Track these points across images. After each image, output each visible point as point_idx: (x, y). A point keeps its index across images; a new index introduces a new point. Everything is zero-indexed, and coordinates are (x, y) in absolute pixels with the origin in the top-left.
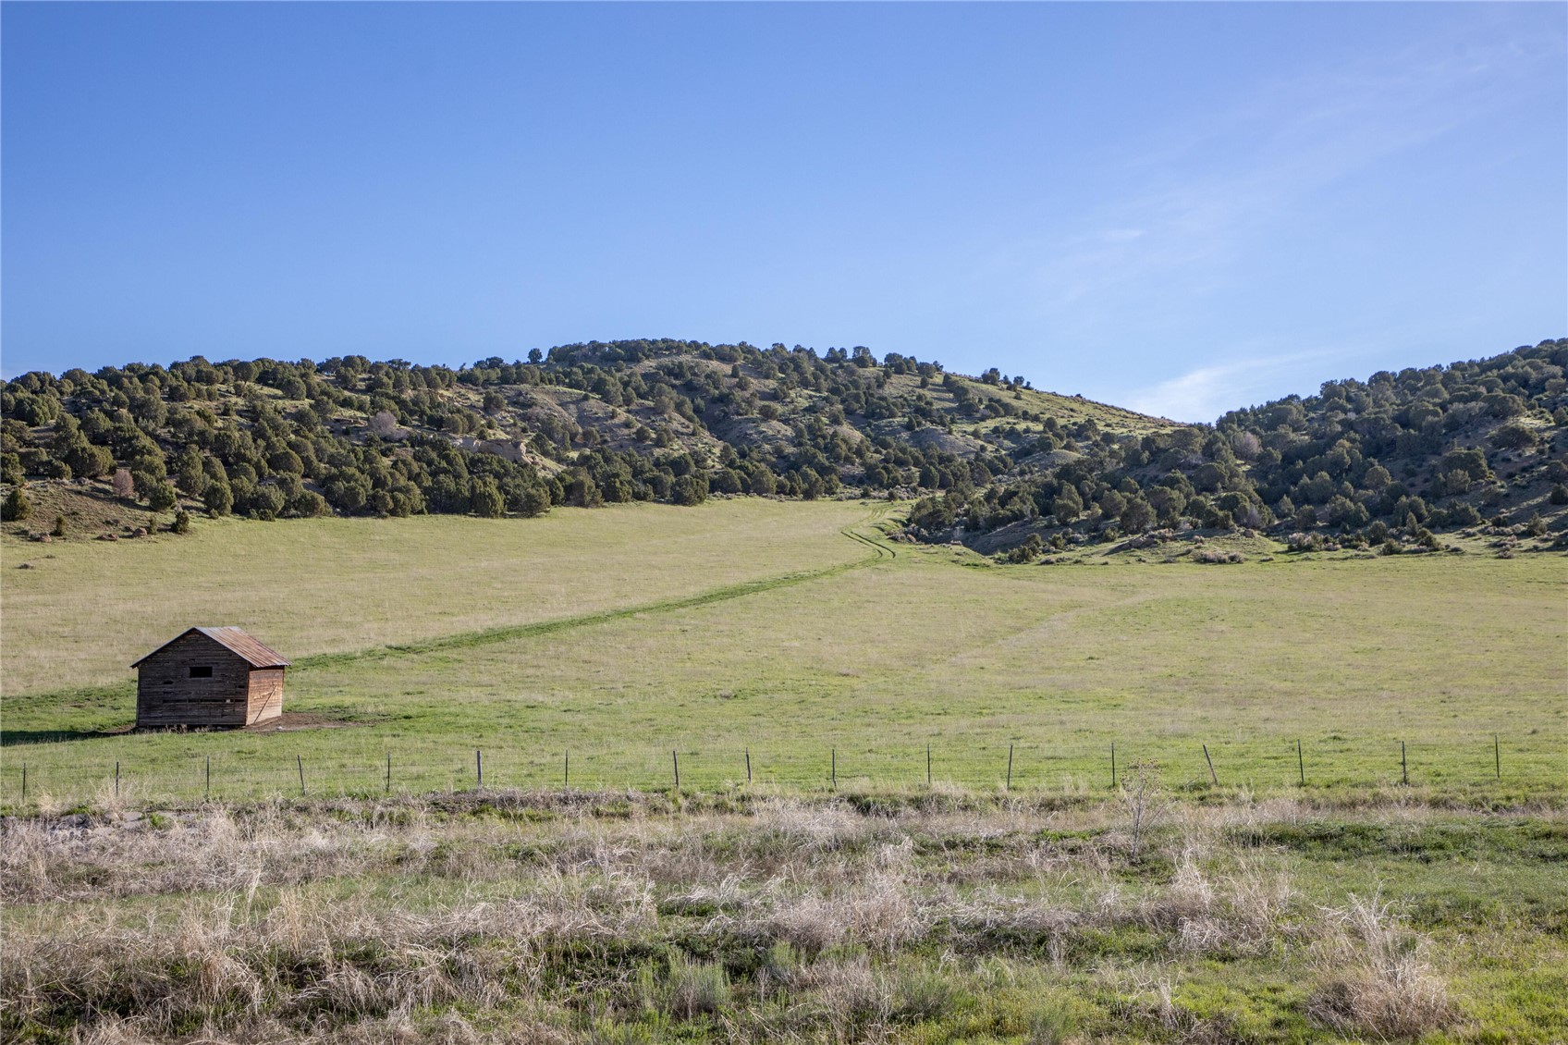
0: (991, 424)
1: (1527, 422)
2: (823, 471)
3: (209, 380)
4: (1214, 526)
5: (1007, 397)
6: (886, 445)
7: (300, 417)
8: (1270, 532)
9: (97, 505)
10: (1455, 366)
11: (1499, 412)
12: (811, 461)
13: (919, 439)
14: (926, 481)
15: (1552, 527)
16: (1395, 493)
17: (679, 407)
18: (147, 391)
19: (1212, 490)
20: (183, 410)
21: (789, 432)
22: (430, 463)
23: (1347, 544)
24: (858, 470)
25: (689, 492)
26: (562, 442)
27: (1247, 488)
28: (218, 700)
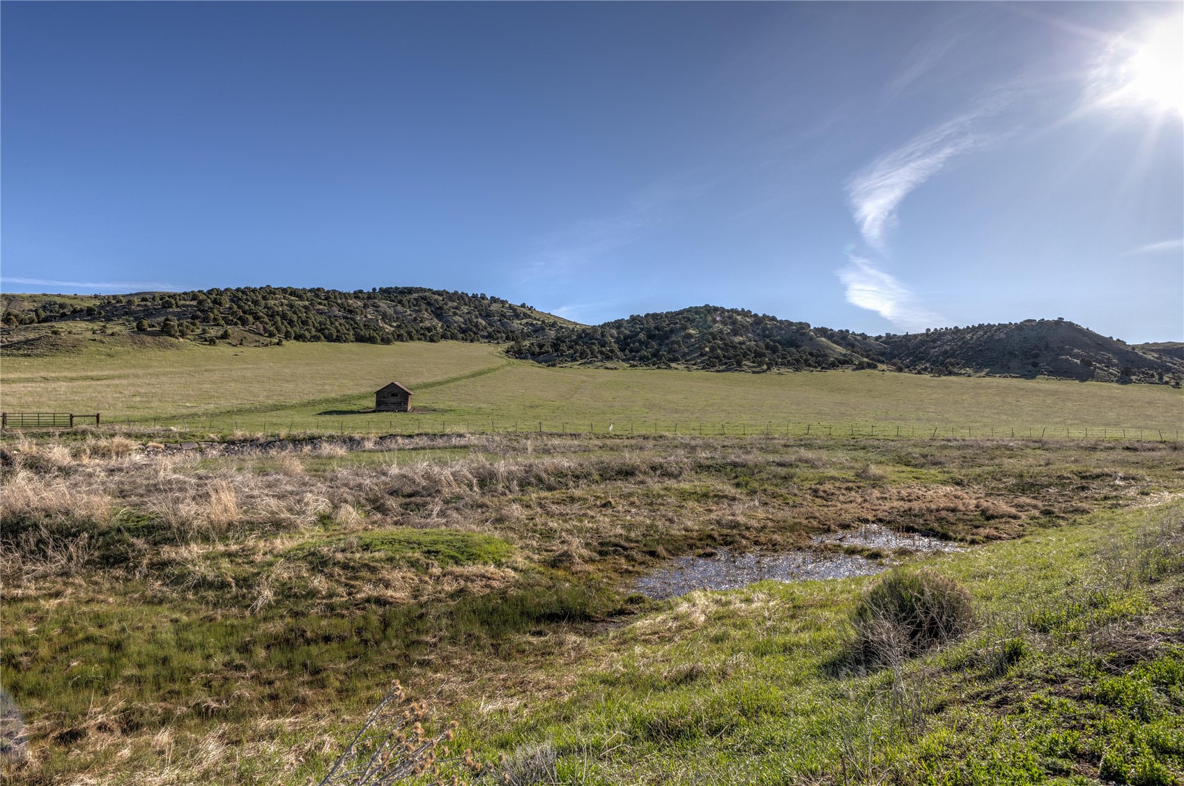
0: (525, 321)
1: (691, 331)
2: (475, 333)
3: (274, 294)
4: (608, 358)
5: (529, 312)
6: (493, 326)
7: (305, 307)
8: (623, 360)
9: (252, 335)
10: (667, 313)
11: (684, 328)
12: (471, 330)
13: (503, 324)
14: (507, 338)
15: (701, 363)
16: (658, 351)
17: (426, 310)
18: (256, 296)
19: (605, 347)
20: (271, 302)
21: (462, 320)
22: (351, 325)
23: (647, 365)
24: (486, 334)
25: (435, 338)
26: (390, 320)
27: (615, 347)
28: (399, 404)
